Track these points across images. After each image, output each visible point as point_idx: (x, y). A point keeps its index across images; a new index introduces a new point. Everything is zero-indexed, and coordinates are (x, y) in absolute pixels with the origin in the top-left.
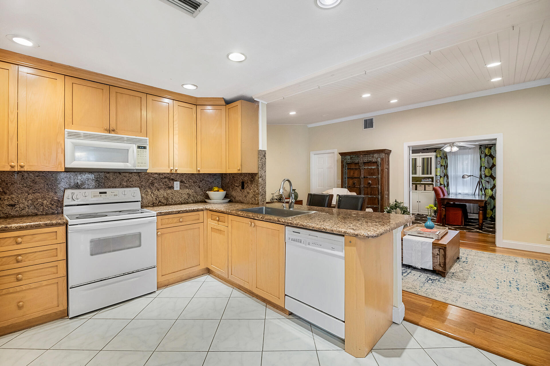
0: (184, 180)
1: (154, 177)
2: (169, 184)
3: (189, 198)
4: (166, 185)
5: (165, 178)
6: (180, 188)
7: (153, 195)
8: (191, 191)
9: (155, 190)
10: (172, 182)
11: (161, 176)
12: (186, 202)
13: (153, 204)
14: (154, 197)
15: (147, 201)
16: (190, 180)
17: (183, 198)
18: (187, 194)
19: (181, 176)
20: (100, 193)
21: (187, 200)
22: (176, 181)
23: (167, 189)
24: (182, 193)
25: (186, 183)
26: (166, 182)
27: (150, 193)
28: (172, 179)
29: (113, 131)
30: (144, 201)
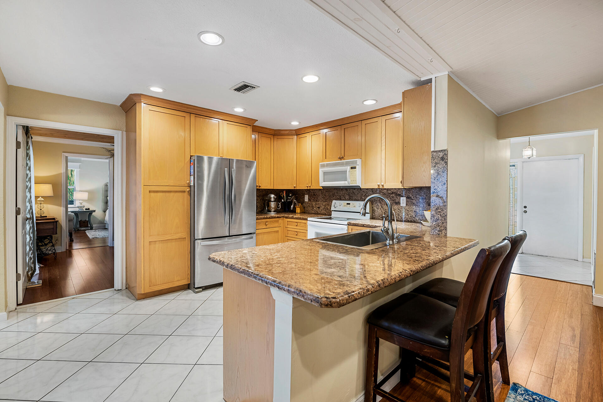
0: (411, 195)
1: (383, 193)
2: (396, 199)
3: (416, 216)
4: (393, 200)
5: (392, 193)
6: (406, 205)
7: (382, 209)
8: (418, 208)
9: (384, 205)
10: (399, 198)
11: (389, 192)
12: (413, 220)
13: (382, 217)
14: (384, 211)
15: (378, 214)
16: (418, 196)
17: (410, 216)
18: (414, 211)
19: (408, 191)
20: (348, 204)
21: (414, 218)
22: (403, 196)
23: (394, 204)
24: (408, 210)
25: (412, 199)
26: (393, 197)
27: (380, 207)
28: (399, 194)
29: (343, 158)
30: (376, 214)
